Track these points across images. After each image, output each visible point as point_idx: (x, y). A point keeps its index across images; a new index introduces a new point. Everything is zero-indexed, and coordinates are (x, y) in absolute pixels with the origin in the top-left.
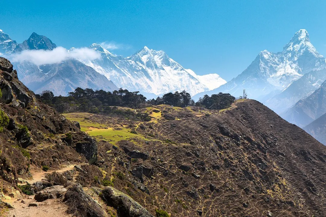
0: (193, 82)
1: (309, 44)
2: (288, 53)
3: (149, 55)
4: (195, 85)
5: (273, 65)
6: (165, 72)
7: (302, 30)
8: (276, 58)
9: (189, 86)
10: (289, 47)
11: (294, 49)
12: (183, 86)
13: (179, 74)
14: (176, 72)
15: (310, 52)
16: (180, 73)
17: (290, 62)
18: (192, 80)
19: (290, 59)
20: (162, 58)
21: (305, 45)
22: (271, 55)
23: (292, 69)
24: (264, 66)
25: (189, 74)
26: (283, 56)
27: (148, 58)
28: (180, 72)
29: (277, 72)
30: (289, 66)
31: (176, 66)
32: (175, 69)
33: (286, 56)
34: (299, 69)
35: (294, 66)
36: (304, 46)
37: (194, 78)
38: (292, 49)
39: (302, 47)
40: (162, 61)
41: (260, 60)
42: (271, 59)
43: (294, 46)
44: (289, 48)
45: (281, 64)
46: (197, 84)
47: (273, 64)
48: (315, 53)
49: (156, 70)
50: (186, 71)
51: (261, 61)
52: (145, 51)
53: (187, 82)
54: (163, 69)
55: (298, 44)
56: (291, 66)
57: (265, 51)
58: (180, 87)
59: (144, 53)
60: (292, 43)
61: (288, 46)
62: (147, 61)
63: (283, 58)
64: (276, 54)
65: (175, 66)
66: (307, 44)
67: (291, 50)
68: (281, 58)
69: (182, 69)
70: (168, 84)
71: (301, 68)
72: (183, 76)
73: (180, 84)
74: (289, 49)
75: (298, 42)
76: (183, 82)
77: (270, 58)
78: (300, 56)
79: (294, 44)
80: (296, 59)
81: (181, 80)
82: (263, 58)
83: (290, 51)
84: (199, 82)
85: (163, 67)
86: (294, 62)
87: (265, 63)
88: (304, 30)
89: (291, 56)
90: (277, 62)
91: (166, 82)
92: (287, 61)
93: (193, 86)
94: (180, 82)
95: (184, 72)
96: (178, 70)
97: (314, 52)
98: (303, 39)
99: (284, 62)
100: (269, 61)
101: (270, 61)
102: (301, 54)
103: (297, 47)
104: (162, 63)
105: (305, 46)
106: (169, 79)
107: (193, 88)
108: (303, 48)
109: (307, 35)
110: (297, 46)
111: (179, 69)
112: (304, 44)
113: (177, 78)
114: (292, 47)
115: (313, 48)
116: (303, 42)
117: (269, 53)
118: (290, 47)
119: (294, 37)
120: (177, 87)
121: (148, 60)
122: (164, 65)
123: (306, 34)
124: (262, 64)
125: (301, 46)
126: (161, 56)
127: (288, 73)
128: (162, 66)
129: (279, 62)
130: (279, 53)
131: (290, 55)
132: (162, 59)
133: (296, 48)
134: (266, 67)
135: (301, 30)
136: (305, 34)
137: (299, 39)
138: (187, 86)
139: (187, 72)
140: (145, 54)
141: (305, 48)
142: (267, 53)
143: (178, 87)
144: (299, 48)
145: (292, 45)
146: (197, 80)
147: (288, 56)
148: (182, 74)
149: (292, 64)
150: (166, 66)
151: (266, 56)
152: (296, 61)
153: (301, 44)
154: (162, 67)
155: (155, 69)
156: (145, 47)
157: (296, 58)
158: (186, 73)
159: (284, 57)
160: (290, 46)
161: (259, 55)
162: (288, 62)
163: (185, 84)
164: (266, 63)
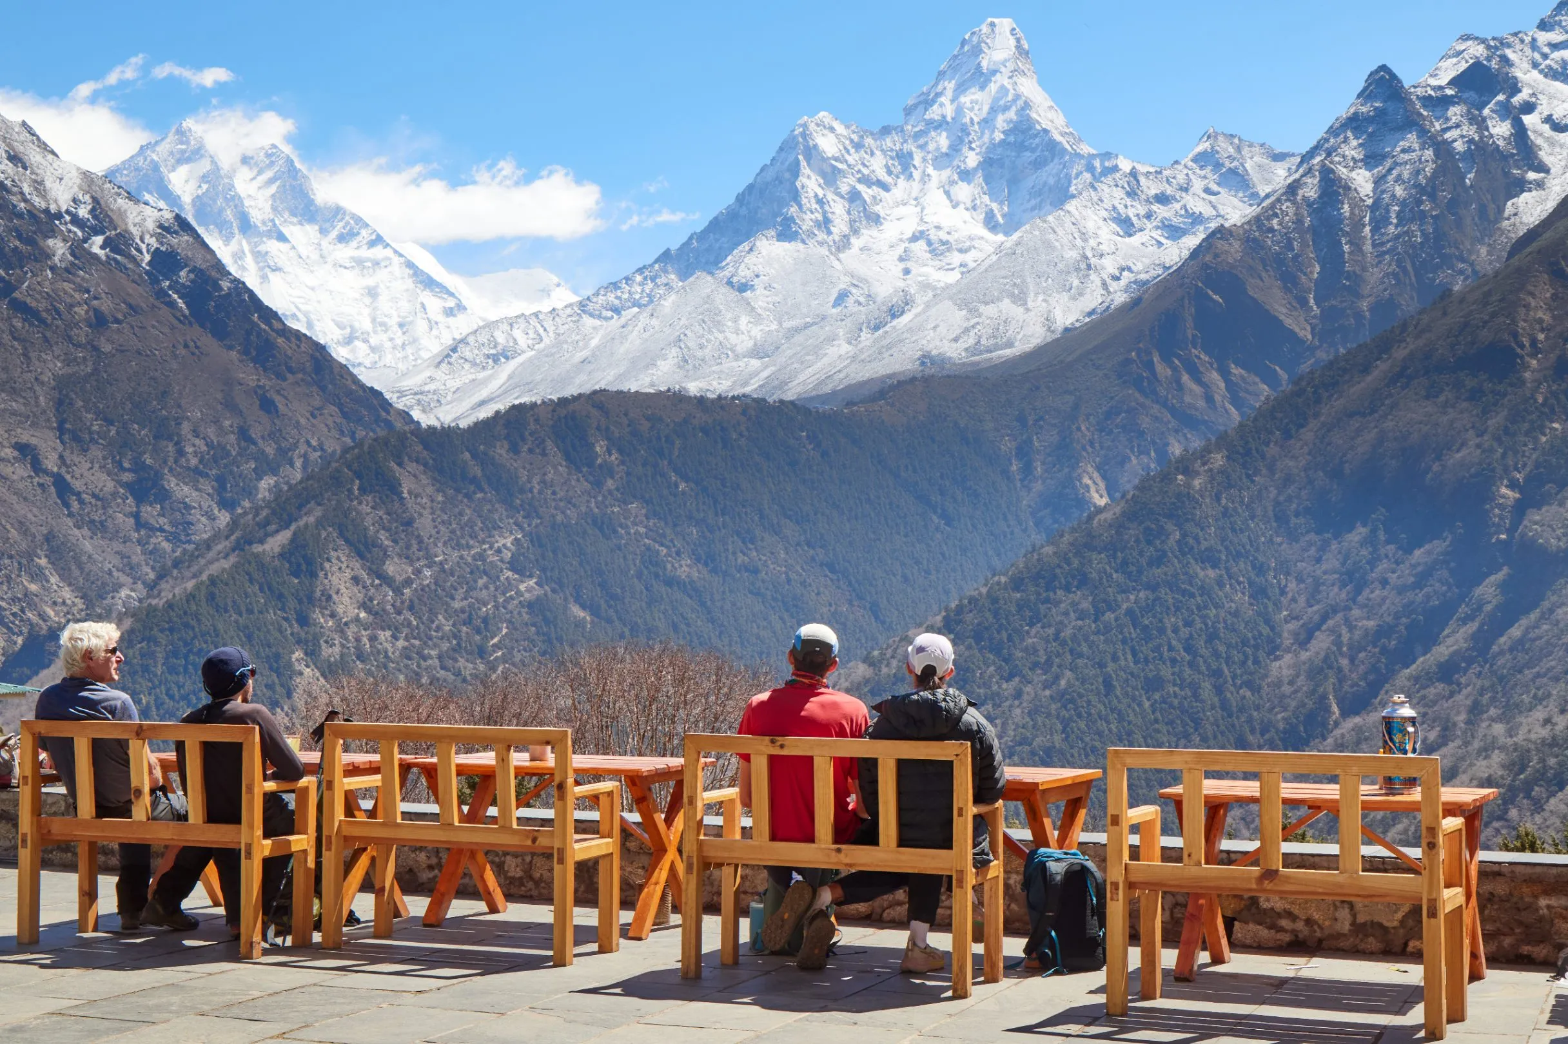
0: (435, 304)
1: (1029, 87)
2: (933, 134)
3: (208, 163)
4: (441, 318)
5: (861, 187)
6: (292, 253)
7: (996, 21)
8: (872, 154)
9: (411, 323)
10: (934, 101)
11: (959, 111)
12: (383, 324)
13: (360, 262)
14: (345, 253)
15: (1038, 127)
16: (368, 260)
17: (946, 173)
18: (427, 297)
19: (942, 160)
20: (271, 181)
21: (1012, 91)
22: (852, 141)
23: (955, 206)
24: (820, 193)
25: (410, 265)
26: (910, 146)
27: (204, 178)
28: (365, 253)
29: (881, 224)
30: (940, 195)
31: (347, 223)
32: (341, 238)
33: (921, 147)
34: (992, 210)
35: (964, 191)
36: (1010, 97)
37: (439, 285)
38: (949, 111)
39: (1002, 103)
40: (273, 196)
41: (801, 157)
42: (850, 159)
43: (962, 99)
44: (935, 107)
45: (902, 182)
46: (449, 312)
47: (859, 181)
48: (1063, 134)
49: (244, 243)
50: (396, 252)
51: (803, 163)
52: (187, 143)
53: (405, 306)
54: (282, 238)
55: (982, 88)
56: (947, 193)
57: (822, 114)
58: (367, 325)
59: (183, 152)
60: (950, 86)
61: (927, 102)
62: (200, 192)
63: (910, 155)
64: (872, 134)
65: (341, 224)
66: (1022, 89)
67: (944, 117)
68: (897, 155)
69: (374, 237)
70: (306, 314)
71: (1001, 203)
72: (382, 275)
73: (366, 311)
74: (934, 113)
75: (981, 78)
76: (384, 303)
77: (848, 152)
78: (993, 146)
79: (961, 89)
80: (972, 160)
81: (372, 293)
82: (811, 152)
83: (940, 124)
84: (461, 307)
85: (282, 228)
86: (965, 175)
87: (823, 174)
88: (1005, 24)
89: (950, 147)
90: (882, 175)
91: (297, 300)
92: (930, 170)
93: (432, 324)
94: (367, 300)
95: (388, 252)
96: (354, 244)
97: (1057, 128)
98: (1004, 63)
99: (916, 175)
100: (840, 166)
101: (849, 166)
102: (999, 136)
103: (976, 102)
104: (274, 209)
105: (1017, 97)
106: (313, 289)
107: (435, 332)
108: (1006, 108)
109: (1019, 47)
110: (974, 97)
111: (359, 238)
112: (1009, 87)
113: (351, 283)
114: (952, 101)
115: (1051, 107)
116: (1002, 79)
117: (840, 128)
118: (942, 105)
119: (956, 57)
120: (352, 327)
121: (205, 186)
122: (286, 215)
123: (1018, 40)
124: (810, 183)
125: (996, 100)
126: (269, 174)
127: (938, 228)
128: (277, 222)
129: (890, 173)
130: (886, 131)
131: (942, 141)
132: (273, 189)
133: (972, 109)
134: (830, 196)
135: (990, 20)
136: (1012, 42)
137: (984, 64)
138: (401, 325)
139: (401, 255)
140: (188, 160)
141: (1014, 109)
142: (832, 129)
143: (357, 325)
144: (986, 108)
145: (949, 93)
146: (452, 294)
147: (931, 146)
148: (376, 263)
149: (953, 183)
150: (295, 220)
151: (828, 145)
152: (975, 169)
153: (993, 87)
154: (275, 225)
155: (238, 236)
156: (184, 125)
157: (971, 154)
158: (396, 260)
159: (914, 149)
160: (943, 99)
161: (795, 138)
162: (938, 177)
163: (395, 314)
164: (830, 176)
